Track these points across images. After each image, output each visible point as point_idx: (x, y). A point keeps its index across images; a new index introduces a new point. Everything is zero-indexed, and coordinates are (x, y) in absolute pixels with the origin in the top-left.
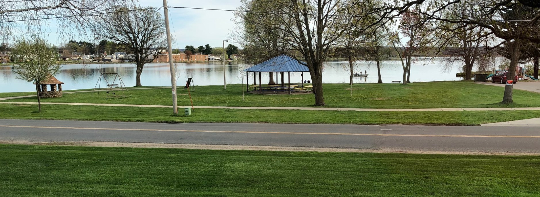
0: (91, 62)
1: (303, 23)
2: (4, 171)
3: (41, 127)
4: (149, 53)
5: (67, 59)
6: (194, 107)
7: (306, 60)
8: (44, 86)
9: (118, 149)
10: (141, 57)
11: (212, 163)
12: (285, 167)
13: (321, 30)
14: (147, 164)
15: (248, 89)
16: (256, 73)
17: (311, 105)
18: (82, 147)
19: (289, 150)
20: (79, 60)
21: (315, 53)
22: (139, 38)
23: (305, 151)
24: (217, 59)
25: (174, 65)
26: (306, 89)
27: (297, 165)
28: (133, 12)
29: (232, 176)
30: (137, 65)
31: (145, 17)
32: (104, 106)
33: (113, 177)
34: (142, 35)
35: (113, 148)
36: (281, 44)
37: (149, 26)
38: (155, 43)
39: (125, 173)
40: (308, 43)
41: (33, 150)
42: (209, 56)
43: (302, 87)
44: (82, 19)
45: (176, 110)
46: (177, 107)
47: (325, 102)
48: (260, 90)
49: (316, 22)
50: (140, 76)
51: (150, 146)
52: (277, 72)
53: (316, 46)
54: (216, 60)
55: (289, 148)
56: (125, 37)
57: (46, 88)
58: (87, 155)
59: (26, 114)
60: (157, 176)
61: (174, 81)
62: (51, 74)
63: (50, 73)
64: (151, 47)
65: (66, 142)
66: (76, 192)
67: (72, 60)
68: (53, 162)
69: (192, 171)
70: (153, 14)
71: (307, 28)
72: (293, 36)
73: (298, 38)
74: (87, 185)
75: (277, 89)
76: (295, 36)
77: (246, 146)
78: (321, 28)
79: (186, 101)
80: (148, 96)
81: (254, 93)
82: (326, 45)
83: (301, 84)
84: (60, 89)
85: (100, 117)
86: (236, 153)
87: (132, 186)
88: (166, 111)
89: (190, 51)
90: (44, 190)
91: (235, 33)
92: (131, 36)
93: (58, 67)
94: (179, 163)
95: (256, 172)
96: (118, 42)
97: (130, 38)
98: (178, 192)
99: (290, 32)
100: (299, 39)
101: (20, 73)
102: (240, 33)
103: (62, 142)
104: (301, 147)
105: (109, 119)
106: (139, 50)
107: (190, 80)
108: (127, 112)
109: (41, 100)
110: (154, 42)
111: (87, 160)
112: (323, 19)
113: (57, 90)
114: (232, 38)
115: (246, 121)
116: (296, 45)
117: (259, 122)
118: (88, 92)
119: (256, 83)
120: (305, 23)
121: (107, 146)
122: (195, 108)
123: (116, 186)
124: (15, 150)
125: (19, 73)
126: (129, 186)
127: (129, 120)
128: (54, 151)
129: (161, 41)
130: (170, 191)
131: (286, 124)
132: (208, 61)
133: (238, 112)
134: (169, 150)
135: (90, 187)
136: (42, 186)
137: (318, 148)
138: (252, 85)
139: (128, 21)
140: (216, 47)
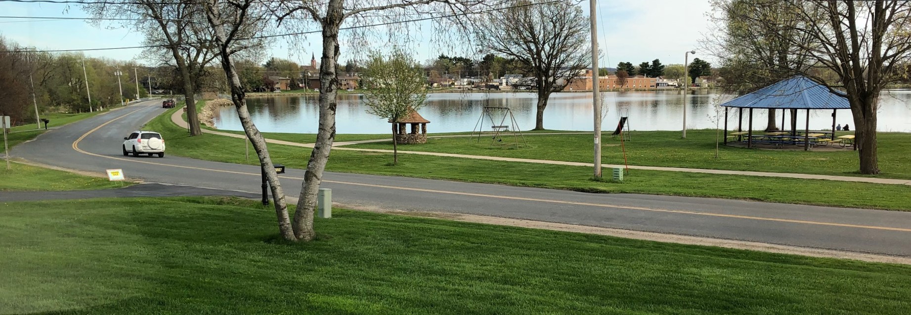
0: (469, 89)
1: (845, 16)
2: (349, 249)
3: (397, 188)
4: (558, 75)
5: (435, 85)
6: (629, 167)
7: (845, 87)
8: (403, 125)
9: (506, 228)
10: (546, 81)
11: (660, 263)
12: (799, 283)
13: (881, 29)
14: (552, 257)
15: (726, 138)
16: (743, 109)
17: (849, 173)
18: (455, 222)
19: (803, 254)
20: (452, 86)
21: (865, 74)
22: (544, 50)
23: (835, 257)
24: (672, 86)
25: (599, 94)
26: (840, 142)
27: (822, 281)
28: (538, 8)
29: (696, 290)
30: (539, 94)
31: (556, 15)
32: (486, 160)
33: (500, 271)
34: (550, 45)
35: (499, 226)
36: (795, 56)
37: (561, 30)
38: (569, 59)
39: (519, 268)
40: (851, 55)
41: (386, 220)
42: (658, 80)
43: (833, 137)
44: (465, 19)
45: (599, 171)
46: (600, 165)
47: (879, 168)
48: (749, 141)
49: (872, 14)
50: (542, 113)
51: (555, 227)
52: (784, 109)
53: (867, 60)
54: (670, 87)
55: (803, 249)
56: (524, 48)
57: (404, 129)
58: (463, 234)
59: (376, 167)
60: (569, 277)
61: (598, 121)
62: (413, 107)
63: (412, 105)
64: (563, 66)
65: (431, 212)
66: (446, 290)
67: (442, 85)
68: (413, 241)
69: (626, 274)
70: (569, 10)
71: (852, 26)
72: (822, 41)
73: (831, 45)
74: (462, 280)
75: (783, 141)
76: (826, 42)
77: (720, 240)
78: (882, 25)
79: (615, 157)
80: (553, 146)
81: (736, 146)
82: (889, 57)
83: (831, 132)
84: (424, 130)
85: (480, 177)
86: (702, 252)
87: (529, 289)
88: (581, 171)
89: (625, 71)
90: (402, 283)
91: (711, 38)
92: (533, 47)
93: (424, 96)
94: (604, 258)
95: (743, 287)
96: (512, 57)
97: (530, 50)
98: (603, 308)
99: (816, 34)
100: (834, 48)
101: (372, 105)
102: (719, 38)
103: (426, 212)
104: (829, 249)
105: (494, 180)
106: (544, 70)
107: (623, 120)
108: (520, 171)
109: (398, 147)
110: (568, 56)
111: (463, 243)
112: (887, 7)
113: (420, 132)
114: (704, 46)
115: (721, 196)
116: (827, 57)
117: (745, 198)
118: (463, 138)
119: (743, 128)
120: (847, 17)
121: (491, 223)
122: (629, 169)
123: (506, 286)
124: (362, 219)
125: (370, 105)
126: (525, 289)
127: (523, 184)
128: (416, 225)
129: (580, 54)
130: (590, 303)
131: (798, 205)
132: (656, 89)
133: (706, 179)
134: (586, 236)
135: (467, 284)
136: (400, 277)
137: (862, 255)
138: (734, 131)
139: (530, 22)
140: (670, 65)
